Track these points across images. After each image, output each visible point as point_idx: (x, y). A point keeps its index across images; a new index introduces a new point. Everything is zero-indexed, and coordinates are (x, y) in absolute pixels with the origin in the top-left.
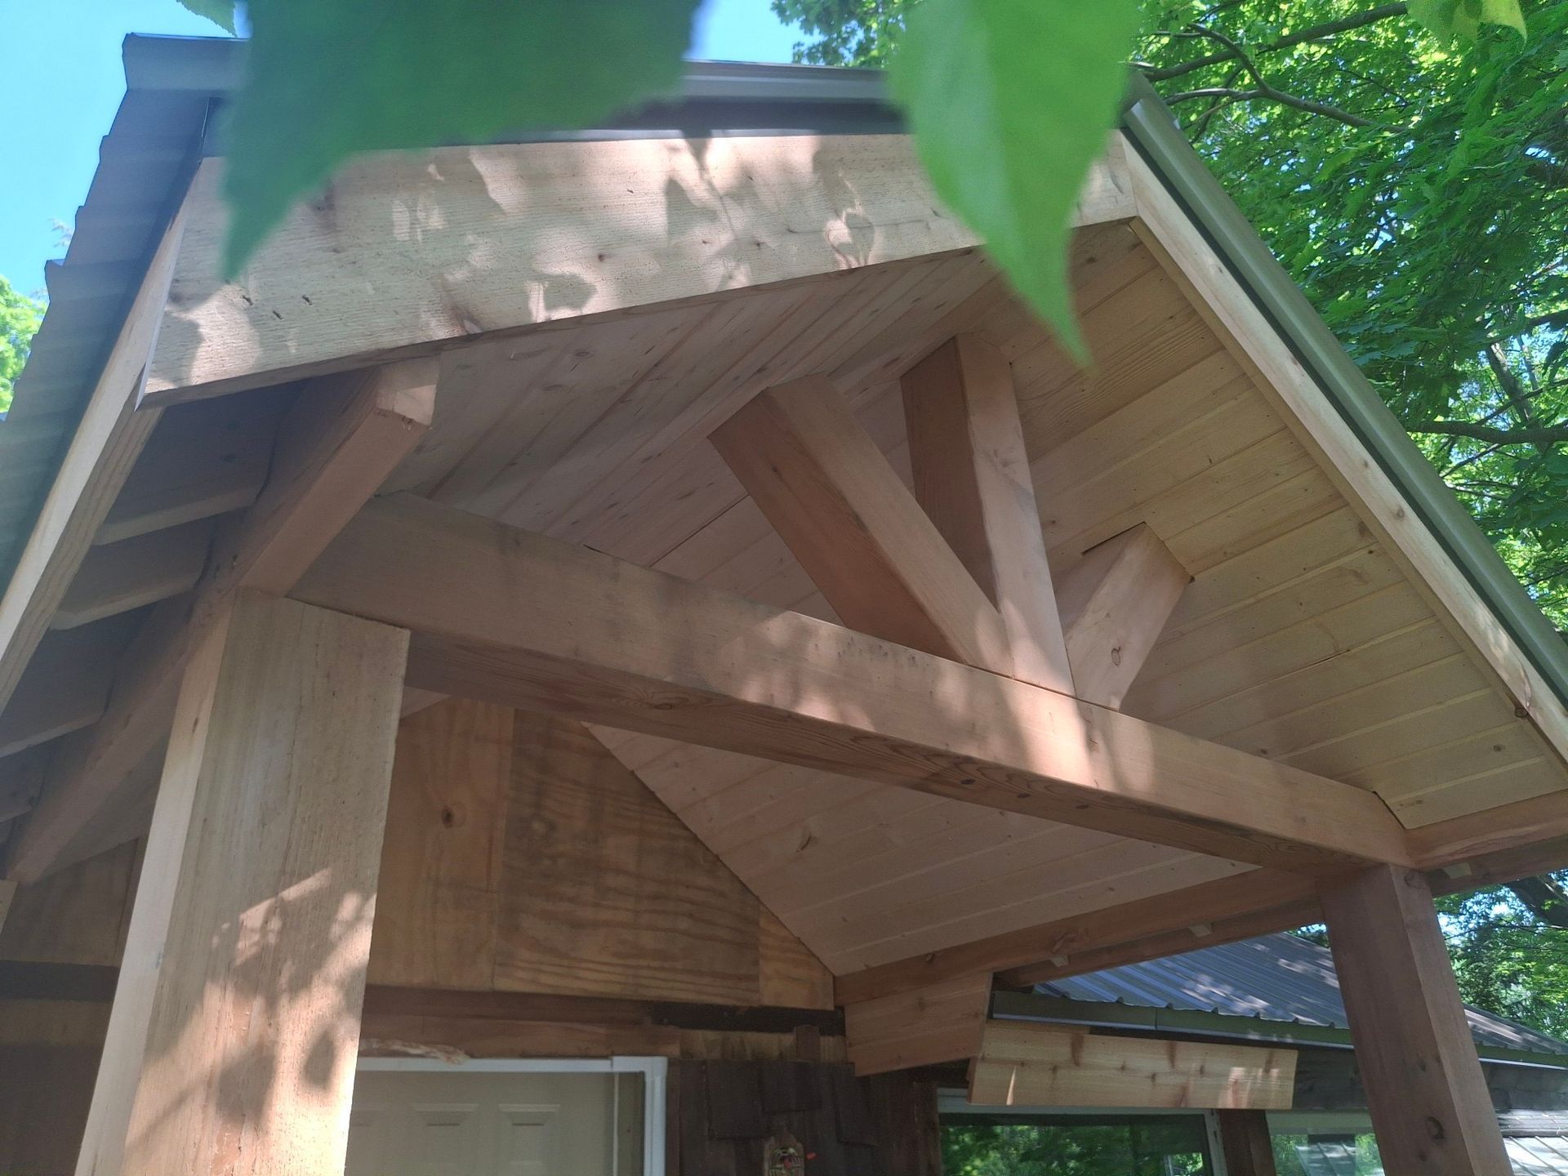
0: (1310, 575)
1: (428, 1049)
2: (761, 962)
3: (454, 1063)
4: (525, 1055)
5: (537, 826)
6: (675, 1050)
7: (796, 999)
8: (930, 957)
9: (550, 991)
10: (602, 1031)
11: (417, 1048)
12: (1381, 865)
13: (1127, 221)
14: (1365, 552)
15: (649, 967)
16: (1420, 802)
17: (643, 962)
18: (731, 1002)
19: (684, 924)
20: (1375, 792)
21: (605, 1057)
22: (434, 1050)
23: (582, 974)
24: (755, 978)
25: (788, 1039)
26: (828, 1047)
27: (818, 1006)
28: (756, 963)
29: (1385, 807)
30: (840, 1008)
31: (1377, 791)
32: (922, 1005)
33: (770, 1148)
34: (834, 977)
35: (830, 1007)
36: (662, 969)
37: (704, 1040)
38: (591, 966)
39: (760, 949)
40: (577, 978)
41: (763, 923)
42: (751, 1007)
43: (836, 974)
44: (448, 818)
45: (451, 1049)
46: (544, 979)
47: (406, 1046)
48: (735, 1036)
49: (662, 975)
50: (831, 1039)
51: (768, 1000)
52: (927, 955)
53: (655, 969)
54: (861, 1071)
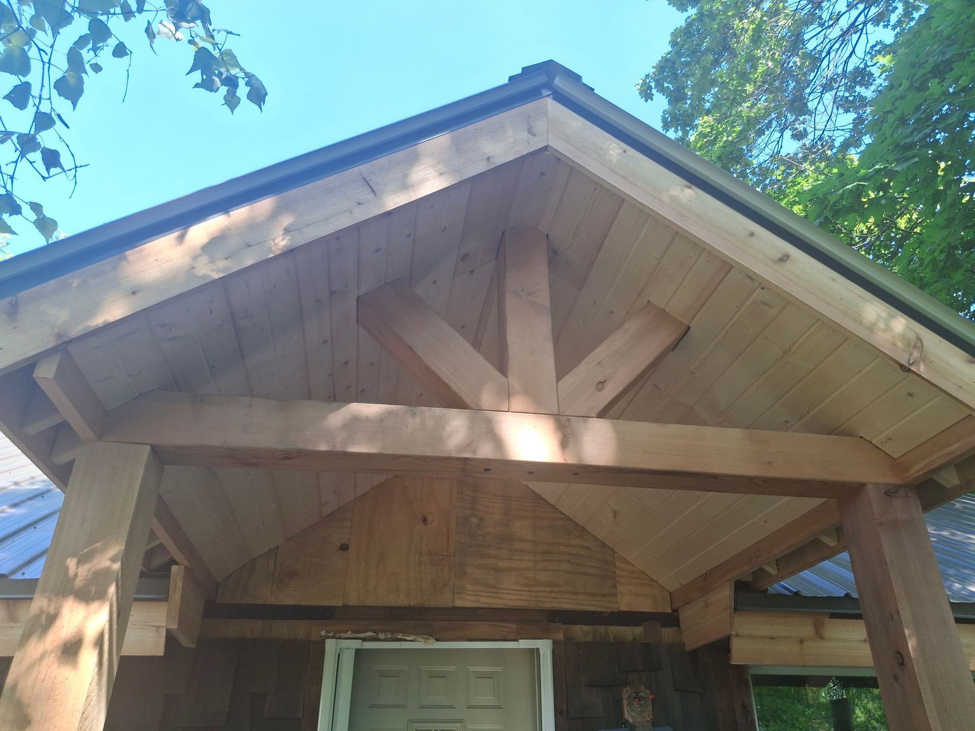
0: (743, 308)
1: (415, 637)
2: (618, 585)
3: (428, 644)
4: (470, 640)
5: (473, 520)
6: (560, 636)
7: (644, 606)
8: (705, 576)
9: (485, 606)
10: (514, 626)
11: (410, 637)
12: (862, 486)
13: (546, 148)
14: (759, 289)
15: (544, 591)
16: (890, 439)
17: (540, 589)
18: (599, 609)
19: (565, 566)
20: (861, 437)
21: (517, 640)
22: (418, 637)
23: (504, 596)
24: (615, 595)
25: (638, 630)
26: (667, 634)
27: (660, 610)
28: (615, 586)
29: (873, 446)
30: (675, 611)
31: (862, 436)
32: (707, 606)
33: (626, 692)
34: (670, 592)
35: (669, 610)
36: (551, 592)
37: (581, 631)
38: (507, 592)
39: (617, 579)
40: (502, 598)
41: (617, 563)
42: (612, 612)
43: (671, 591)
44: (425, 520)
45: (427, 637)
46: (483, 600)
47: (404, 636)
48: (602, 629)
49: (553, 595)
50: (669, 629)
51: (624, 607)
52: (703, 575)
53: (548, 592)
54: (690, 647)
